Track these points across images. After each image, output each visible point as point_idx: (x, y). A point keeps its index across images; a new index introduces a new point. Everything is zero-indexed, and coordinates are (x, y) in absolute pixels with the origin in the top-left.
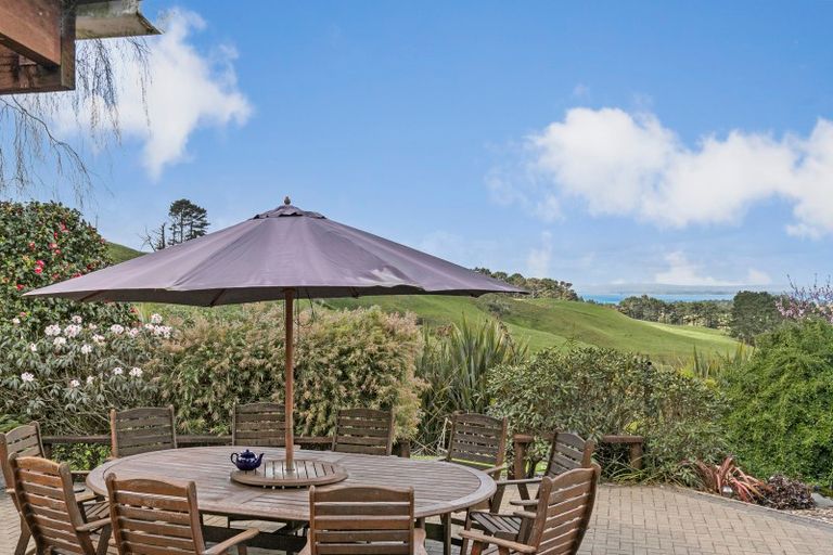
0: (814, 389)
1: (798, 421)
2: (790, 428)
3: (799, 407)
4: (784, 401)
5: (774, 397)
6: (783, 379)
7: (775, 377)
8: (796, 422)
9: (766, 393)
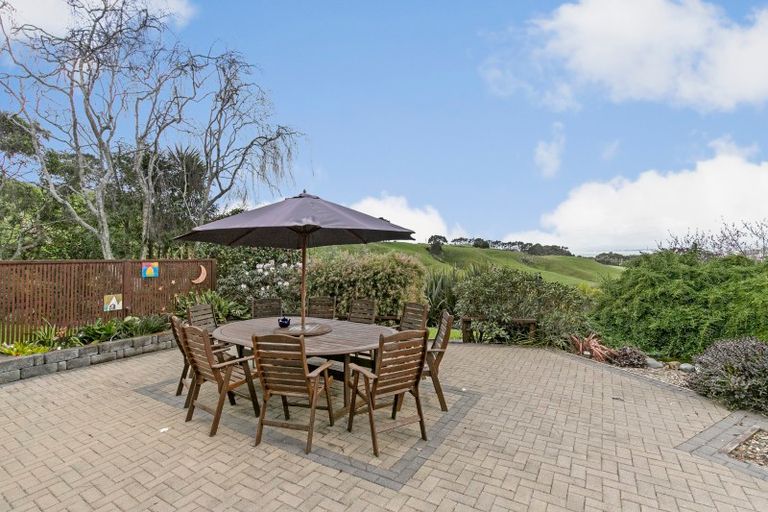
0: (657, 293)
1: (646, 313)
2: (640, 318)
3: (647, 305)
4: (637, 301)
5: (631, 298)
6: (637, 287)
7: (633, 286)
8: (645, 314)
9: (625, 296)
